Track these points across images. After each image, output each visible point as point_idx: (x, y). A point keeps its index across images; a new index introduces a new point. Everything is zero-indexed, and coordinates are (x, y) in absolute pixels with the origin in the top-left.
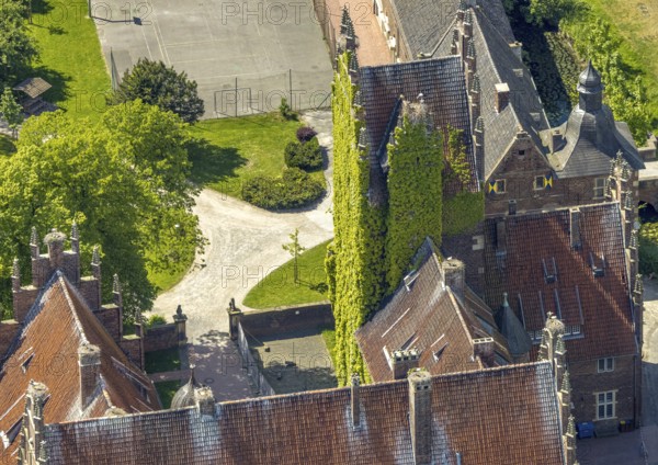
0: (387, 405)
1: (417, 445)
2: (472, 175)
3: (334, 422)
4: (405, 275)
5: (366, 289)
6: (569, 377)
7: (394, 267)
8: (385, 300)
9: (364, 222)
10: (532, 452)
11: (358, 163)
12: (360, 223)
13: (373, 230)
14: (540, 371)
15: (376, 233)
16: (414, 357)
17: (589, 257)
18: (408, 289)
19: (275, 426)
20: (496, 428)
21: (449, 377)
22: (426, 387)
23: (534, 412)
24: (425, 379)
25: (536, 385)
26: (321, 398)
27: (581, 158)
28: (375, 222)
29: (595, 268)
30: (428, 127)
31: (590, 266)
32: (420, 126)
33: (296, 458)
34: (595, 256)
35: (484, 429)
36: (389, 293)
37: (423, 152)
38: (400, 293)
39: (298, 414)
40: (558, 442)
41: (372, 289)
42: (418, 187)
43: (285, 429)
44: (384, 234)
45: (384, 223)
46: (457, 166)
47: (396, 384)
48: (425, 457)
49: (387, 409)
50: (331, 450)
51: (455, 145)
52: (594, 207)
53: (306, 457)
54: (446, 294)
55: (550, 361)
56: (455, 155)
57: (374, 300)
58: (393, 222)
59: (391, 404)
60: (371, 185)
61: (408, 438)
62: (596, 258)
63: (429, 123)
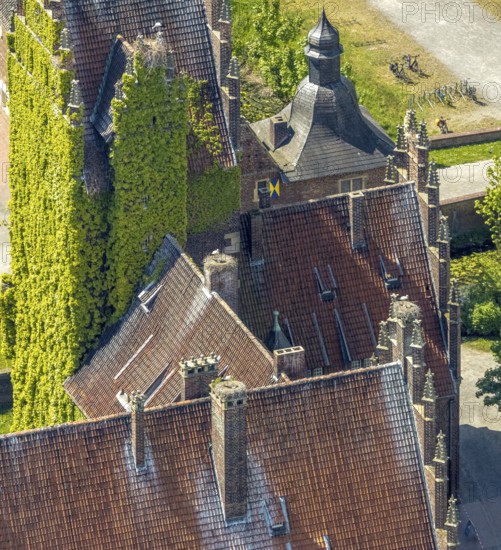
0: (180, 435)
1: (228, 488)
2: (224, 144)
3: (109, 464)
4: (137, 291)
5: (79, 319)
6: (434, 378)
7: (123, 280)
8: (107, 333)
9: (76, 219)
10: (384, 492)
11: (69, 132)
12: (72, 221)
13: (89, 230)
14: (387, 377)
15: (94, 234)
16: (212, 367)
17: (378, 262)
18: (146, 309)
19: (28, 474)
20: (332, 461)
21: (262, 393)
22: (240, 402)
23: (382, 434)
24: (239, 390)
25: (382, 397)
26: (89, 431)
27: (317, 152)
28: (93, 217)
29: (387, 276)
30: (168, 72)
31: (381, 275)
32: (158, 69)
33: (61, 517)
34: (386, 260)
35: (315, 463)
36: (113, 320)
37: (162, 109)
38: (133, 318)
39: (58, 455)
40: (418, 475)
41: (88, 317)
42: (154, 160)
43: (42, 477)
44: (105, 235)
45: (104, 219)
46: (202, 132)
47: (190, 405)
48: (238, 506)
49: (181, 441)
50: (107, 504)
51: (197, 103)
52: (380, 192)
53: (75, 515)
54: (213, 302)
55: (400, 362)
56: (198, 117)
57: (92, 334)
58: (120, 214)
59: (186, 434)
60: (87, 164)
61: (212, 481)
62: (389, 263)
63: (170, 66)
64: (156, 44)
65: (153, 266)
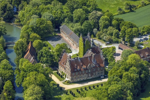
1: (93, 60)
5: (83, 53)
12: (83, 48)
21: (95, 55)
25: (100, 55)
35: (98, 59)
38: (86, 53)
42: (87, 45)
47: (91, 56)
50: (88, 61)
54: (91, 52)
58: (86, 48)
60: (84, 45)
63: (88, 40)
64: (87, 39)
65: (87, 50)
